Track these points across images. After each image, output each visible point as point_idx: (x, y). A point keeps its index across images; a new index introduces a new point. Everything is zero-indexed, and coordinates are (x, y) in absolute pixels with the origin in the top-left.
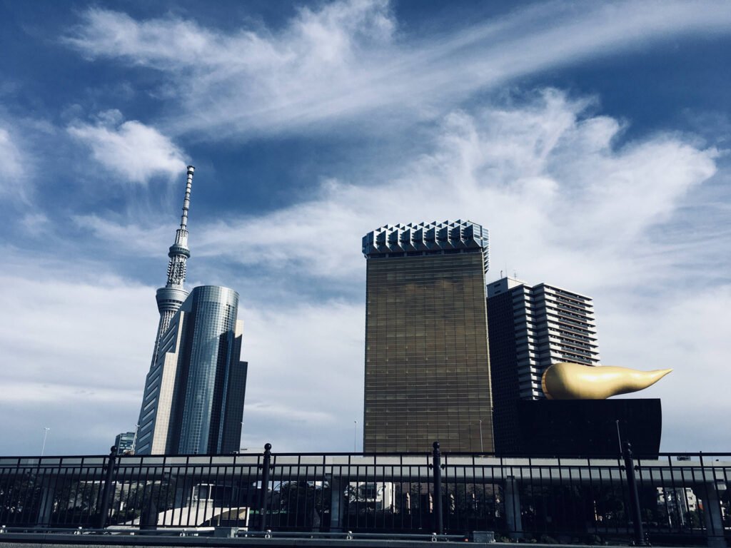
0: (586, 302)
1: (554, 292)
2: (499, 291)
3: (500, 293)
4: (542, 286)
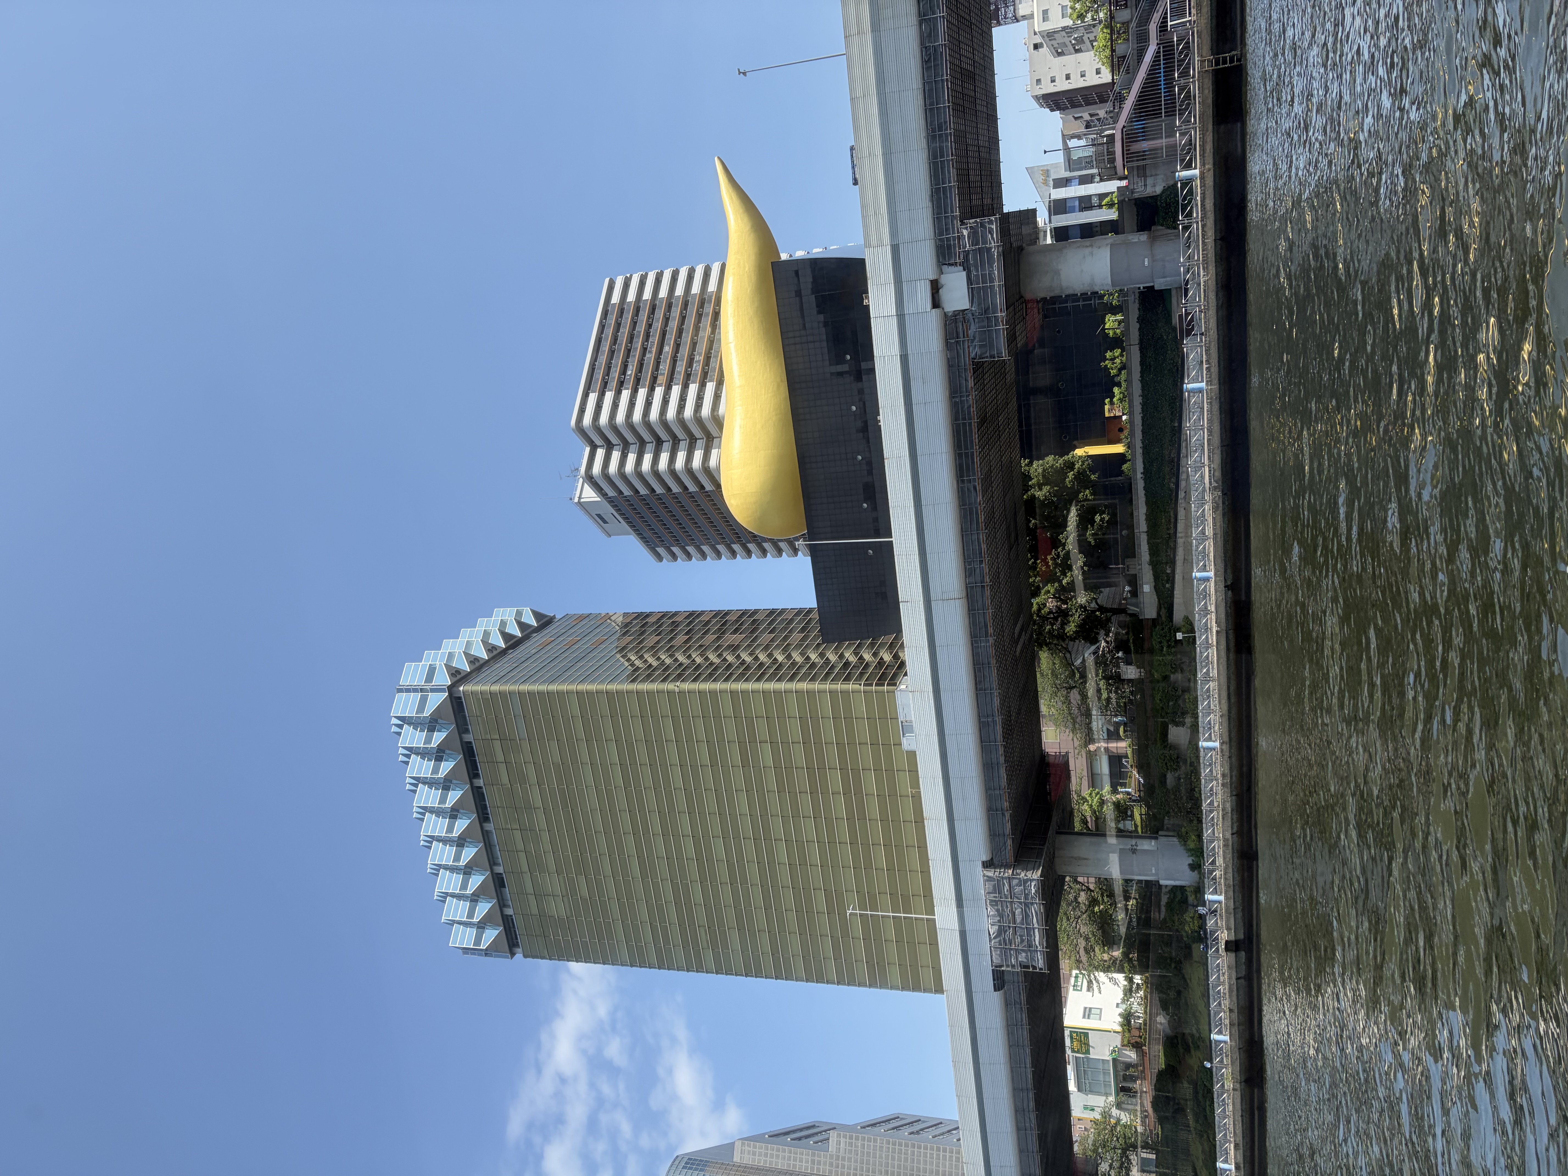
0: (615, 299)
1: (593, 397)
4: (580, 429)
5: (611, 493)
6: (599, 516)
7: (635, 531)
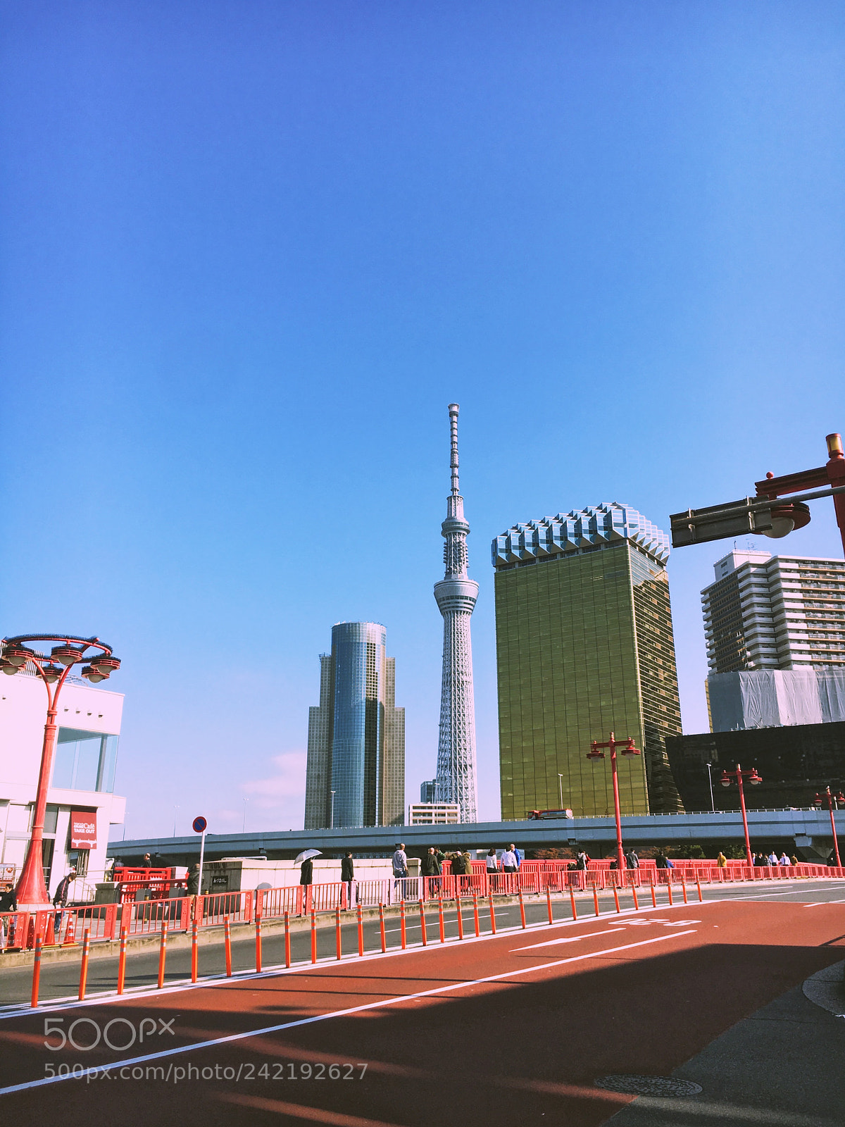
1: (796, 566)
2: (727, 573)
3: (727, 575)
4: (775, 560)
5: (740, 576)
6: (725, 564)
7: (718, 583)
